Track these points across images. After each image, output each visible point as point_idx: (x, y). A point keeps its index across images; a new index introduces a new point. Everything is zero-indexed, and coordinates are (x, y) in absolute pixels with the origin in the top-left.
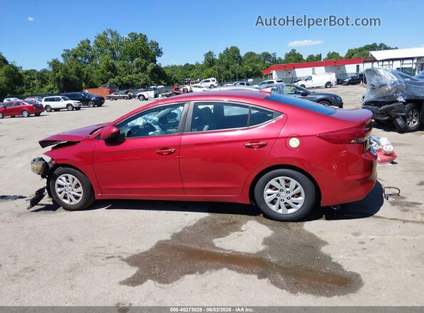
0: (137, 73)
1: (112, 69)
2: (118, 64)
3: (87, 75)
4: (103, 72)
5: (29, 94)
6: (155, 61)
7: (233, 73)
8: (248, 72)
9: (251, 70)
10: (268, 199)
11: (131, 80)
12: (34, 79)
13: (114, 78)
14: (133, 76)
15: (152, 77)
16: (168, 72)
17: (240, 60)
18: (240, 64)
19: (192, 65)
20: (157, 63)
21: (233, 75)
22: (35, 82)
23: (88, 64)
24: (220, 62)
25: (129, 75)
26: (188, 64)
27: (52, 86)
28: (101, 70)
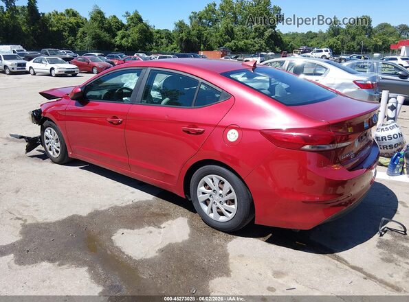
0: (254, 38)
1: (230, 33)
2: (237, 29)
3: (207, 38)
4: (221, 36)
5: (156, 51)
6: (274, 27)
7: (358, 44)
8: (376, 45)
9: (381, 43)
10: (201, 198)
11: (246, 44)
12: (163, 38)
13: (230, 42)
14: (249, 41)
15: (267, 43)
16: (285, 39)
17: (369, 31)
18: (369, 37)
19: (315, 34)
20: (276, 29)
21: (359, 47)
22: (163, 40)
23: (211, 26)
24: (346, 32)
25: (245, 40)
26: (311, 32)
27: (175, 45)
28: (220, 33)
